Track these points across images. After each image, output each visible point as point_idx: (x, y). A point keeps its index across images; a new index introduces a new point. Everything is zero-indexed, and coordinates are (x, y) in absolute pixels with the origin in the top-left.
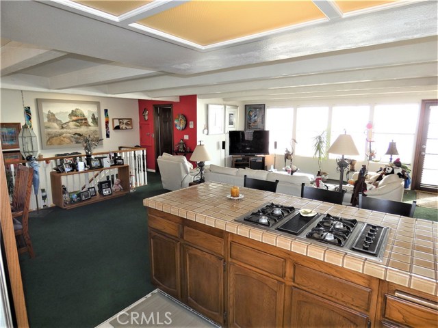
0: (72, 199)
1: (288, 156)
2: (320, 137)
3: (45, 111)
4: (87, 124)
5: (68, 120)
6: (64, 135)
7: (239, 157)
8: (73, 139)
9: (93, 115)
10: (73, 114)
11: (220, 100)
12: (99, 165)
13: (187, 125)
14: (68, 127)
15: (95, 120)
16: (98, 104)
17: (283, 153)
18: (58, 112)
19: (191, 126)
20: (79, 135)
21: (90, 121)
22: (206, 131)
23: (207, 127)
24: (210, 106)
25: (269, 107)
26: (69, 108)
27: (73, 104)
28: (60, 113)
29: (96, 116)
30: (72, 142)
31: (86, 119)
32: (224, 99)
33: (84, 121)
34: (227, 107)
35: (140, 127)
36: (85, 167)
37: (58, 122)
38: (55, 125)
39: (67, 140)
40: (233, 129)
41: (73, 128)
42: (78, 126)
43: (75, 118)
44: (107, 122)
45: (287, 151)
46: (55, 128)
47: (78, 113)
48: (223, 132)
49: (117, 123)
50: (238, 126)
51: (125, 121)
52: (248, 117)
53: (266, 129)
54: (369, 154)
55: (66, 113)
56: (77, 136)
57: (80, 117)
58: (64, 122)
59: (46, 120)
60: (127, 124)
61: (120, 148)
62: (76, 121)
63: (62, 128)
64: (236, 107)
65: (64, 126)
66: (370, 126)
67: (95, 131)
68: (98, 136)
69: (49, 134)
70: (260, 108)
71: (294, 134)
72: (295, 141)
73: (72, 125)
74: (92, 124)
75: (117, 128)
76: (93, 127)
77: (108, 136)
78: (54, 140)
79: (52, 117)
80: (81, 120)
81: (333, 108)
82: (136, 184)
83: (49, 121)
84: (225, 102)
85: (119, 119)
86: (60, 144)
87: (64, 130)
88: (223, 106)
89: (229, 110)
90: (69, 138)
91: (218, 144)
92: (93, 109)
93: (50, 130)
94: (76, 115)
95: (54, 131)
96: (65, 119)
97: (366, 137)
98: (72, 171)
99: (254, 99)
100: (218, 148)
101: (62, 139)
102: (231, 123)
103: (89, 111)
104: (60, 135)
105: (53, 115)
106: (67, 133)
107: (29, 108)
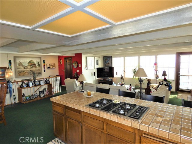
0: (26, 99)
1: (122, 78)
2: (135, 70)
3: (18, 61)
4: (35, 67)
5: (27, 65)
6: (25, 71)
7: (101, 79)
9: (38, 63)
10: (30, 62)
11: (92, 55)
12: (39, 84)
13: (78, 66)
14: (27, 68)
15: (39, 65)
16: (40, 58)
17: (120, 77)
18: (23, 62)
19: (80, 66)
20: (32, 71)
21: (37, 65)
22: (86, 68)
23: (87, 66)
24: (88, 58)
25: (113, 57)
26: (28, 60)
27: (30, 58)
28: (24, 62)
29: (40, 63)
30: (29, 74)
31: (35, 64)
32: (94, 54)
34: (95, 58)
35: (59, 67)
36: (33, 85)
38: (22, 67)
40: (98, 67)
41: (29, 68)
42: (32, 67)
43: (30, 64)
44: (44, 66)
45: (122, 76)
46: (22, 69)
48: (94, 68)
49: (48, 66)
50: (101, 65)
51: (52, 65)
52: (105, 62)
53: (113, 66)
54: (156, 76)
55: (27, 62)
57: (32, 64)
58: (25, 66)
59: (18, 65)
60: (53, 66)
61: (49, 76)
62: (31, 65)
63: (25, 68)
64: (99, 57)
65: (26, 67)
66: (156, 64)
67: (39, 69)
68: (40, 72)
69: (19, 71)
70: (110, 58)
71: (124, 69)
72: (124, 71)
73: (29, 67)
74: (38, 66)
75: (49, 68)
76: (38, 68)
77: (45, 71)
78: (21, 74)
79: (20, 64)
80: (33, 65)
81: (140, 57)
82: (56, 92)
83: (19, 65)
84: (94, 56)
85: (50, 64)
86: (23, 75)
87: (25, 69)
88: (93, 57)
89: (96, 59)
90: (28, 73)
91: (92, 73)
92: (38, 60)
93: (19, 70)
94: (31, 63)
95: (21, 70)
96: (26, 65)
97: (154, 69)
98: (27, 87)
99: (107, 54)
100: (92, 75)
101: (25, 73)
102: (97, 64)
103: (36, 61)
104: (24, 71)
105: (21, 63)
106: (26, 70)
107: (11, 60)
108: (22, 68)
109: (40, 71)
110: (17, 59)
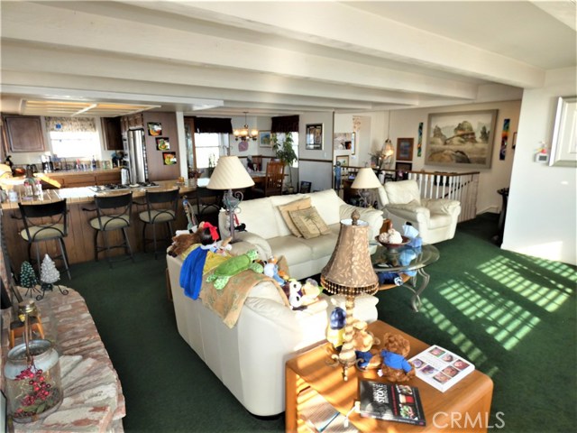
3: (433, 126)
4: (473, 140)
5: (453, 134)
6: (446, 152)
8: (454, 158)
9: (484, 128)
10: (460, 127)
14: (451, 143)
15: (485, 135)
16: (495, 113)
20: (462, 153)
21: (478, 135)
26: (455, 122)
27: (462, 116)
28: (446, 127)
29: (488, 129)
30: (452, 160)
31: (473, 134)
33: (470, 137)
37: (443, 138)
38: (439, 141)
39: (447, 158)
41: (456, 145)
42: (462, 142)
43: (460, 133)
44: (505, 138)
47: (465, 126)
55: (452, 127)
56: (458, 154)
57: (467, 131)
58: (448, 137)
59: (432, 135)
62: (462, 136)
63: (445, 144)
65: (448, 142)
67: (483, 149)
68: (483, 156)
69: (432, 150)
73: (456, 140)
74: (479, 140)
76: (480, 144)
77: (501, 157)
78: (435, 156)
79: (438, 132)
80: (468, 135)
83: (435, 136)
86: (440, 161)
87: (447, 147)
90: (450, 156)
92: (486, 121)
93: (433, 146)
94: (462, 129)
95: (437, 146)
96: (449, 134)
101: (443, 155)
103: (479, 123)
104: (442, 151)
105: (439, 129)
106: (449, 149)
107: (422, 124)
108: (439, 143)
109: (483, 154)
110: (433, 119)
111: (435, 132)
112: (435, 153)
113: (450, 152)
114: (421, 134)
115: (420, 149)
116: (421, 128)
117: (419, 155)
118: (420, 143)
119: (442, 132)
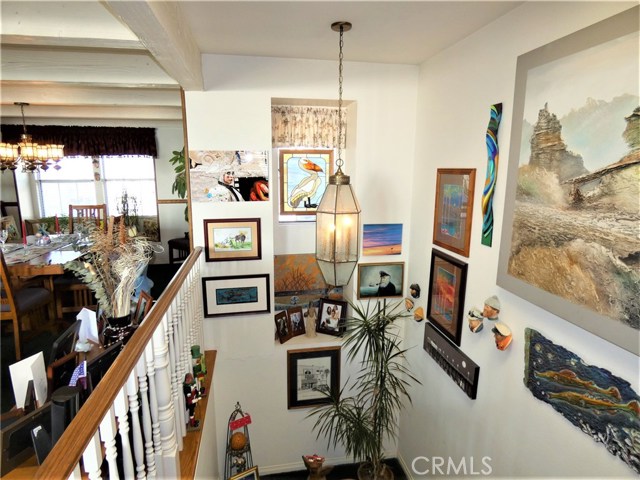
28: (584, 113)
37: (568, 168)
39: (583, 280)
58: (591, 167)
59: (525, 158)
63: (578, 202)
65: (591, 191)
79: (548, 142)
83: (535, 161)
86: (549, 286)
87: (582, 219)
93: (528, 207)
101: (564, 263)
104: (561, 239)
106: (591, 236)
107: (499, 107)
108: (551, 198)
110: (533, 80)
111: (535, 145)
112: (531, 244)
113: (598, 251)
114: (494, 152)
115: (488, 211)
116: (494, 129)
117: (487, 240)
118: (490, 191)
119: (565, 136)
